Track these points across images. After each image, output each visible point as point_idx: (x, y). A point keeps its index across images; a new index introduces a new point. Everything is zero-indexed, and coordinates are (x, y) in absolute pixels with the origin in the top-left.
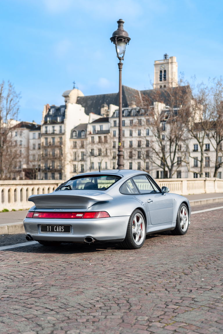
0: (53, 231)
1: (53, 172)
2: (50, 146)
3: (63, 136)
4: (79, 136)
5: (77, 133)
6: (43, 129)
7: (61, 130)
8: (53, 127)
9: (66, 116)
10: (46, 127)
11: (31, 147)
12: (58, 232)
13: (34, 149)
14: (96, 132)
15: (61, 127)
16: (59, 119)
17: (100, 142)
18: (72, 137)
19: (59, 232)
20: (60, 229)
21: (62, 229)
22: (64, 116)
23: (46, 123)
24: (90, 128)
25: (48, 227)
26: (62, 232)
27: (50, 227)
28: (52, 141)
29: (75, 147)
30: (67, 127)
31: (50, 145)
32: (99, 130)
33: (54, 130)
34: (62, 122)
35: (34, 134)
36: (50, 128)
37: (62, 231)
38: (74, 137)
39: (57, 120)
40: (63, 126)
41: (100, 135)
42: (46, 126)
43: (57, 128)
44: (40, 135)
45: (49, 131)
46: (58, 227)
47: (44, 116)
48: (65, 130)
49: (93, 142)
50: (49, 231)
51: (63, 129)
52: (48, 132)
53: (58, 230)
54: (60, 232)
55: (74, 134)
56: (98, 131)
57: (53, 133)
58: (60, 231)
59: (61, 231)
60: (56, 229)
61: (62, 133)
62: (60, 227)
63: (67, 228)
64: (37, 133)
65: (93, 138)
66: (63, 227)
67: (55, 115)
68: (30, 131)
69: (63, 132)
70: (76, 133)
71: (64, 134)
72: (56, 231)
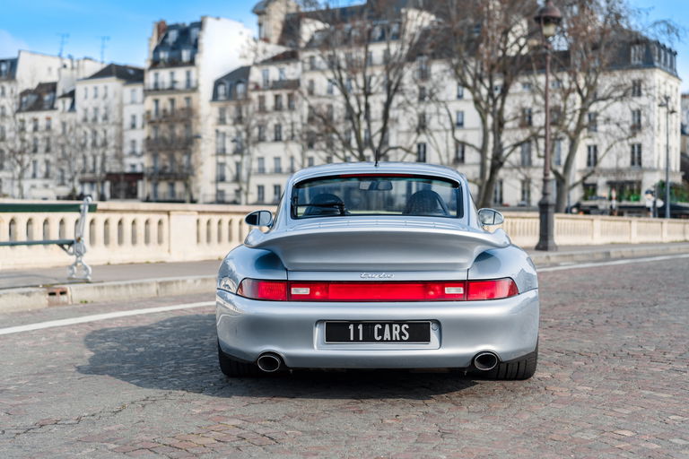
0: (369, 338)
1: (171, 181)
2: (164, 120)
3: (193, 96)
4: (231, 95)
5: (228, 86)
6: (150, 78)
7: (188, 81)
8: (172, 74)
9: (200, 48)
10: (156, 75)
11: (127, 122)
12: (387, 341)
13: (133, 126)
14: (270, 84)
15: (188, 74)
16: (185, 55)
17: (278, 108)
18: (215, 97)
19: (392, 341)
20: (396, 333)
21: (401, 334)
22: (195, 46)
23: (155, 64)
24: (256, 75)
25: (351, 327)
26: (401, 340)
27: (360, 327)
28: (169, 107)
29: (222, 121)
30: (201, 73)
31: (164, 117)
32: (277, 78)
33: (174, 82)
34: (192, 62)
35: (133, 91)
36: (165, 76)
37: (403, 337)
38: (221, 98)
39: (180, 56)
40: (193, 70)
41: (277, 92)
42: (156, 71)
43: (180, 74)
44: (147, 92)
45: (163, 83)
46: (387, 327)
47: (153, 48)
48: (197, 81)
49: (262, 110)
50: (356, 339)
51: (193, 77)
52: (160, 87)
53: (387, 335)
54: (396, 341)
55: (221, 90)
56: (274, 82)
57: (172, 89)
58: (394, 339)
59: (398, 339)
60: (381, 332)
61: (191, 88)
62: (394, 326)
63: (419, 331)
64: (139, 89)
65: (262, 99)
66: (407, 327)
67: (177, 47)
68: (125, 85)
69: (193, 84)
70: (225, 89)
71: (195, 89)
72: (382, 340)
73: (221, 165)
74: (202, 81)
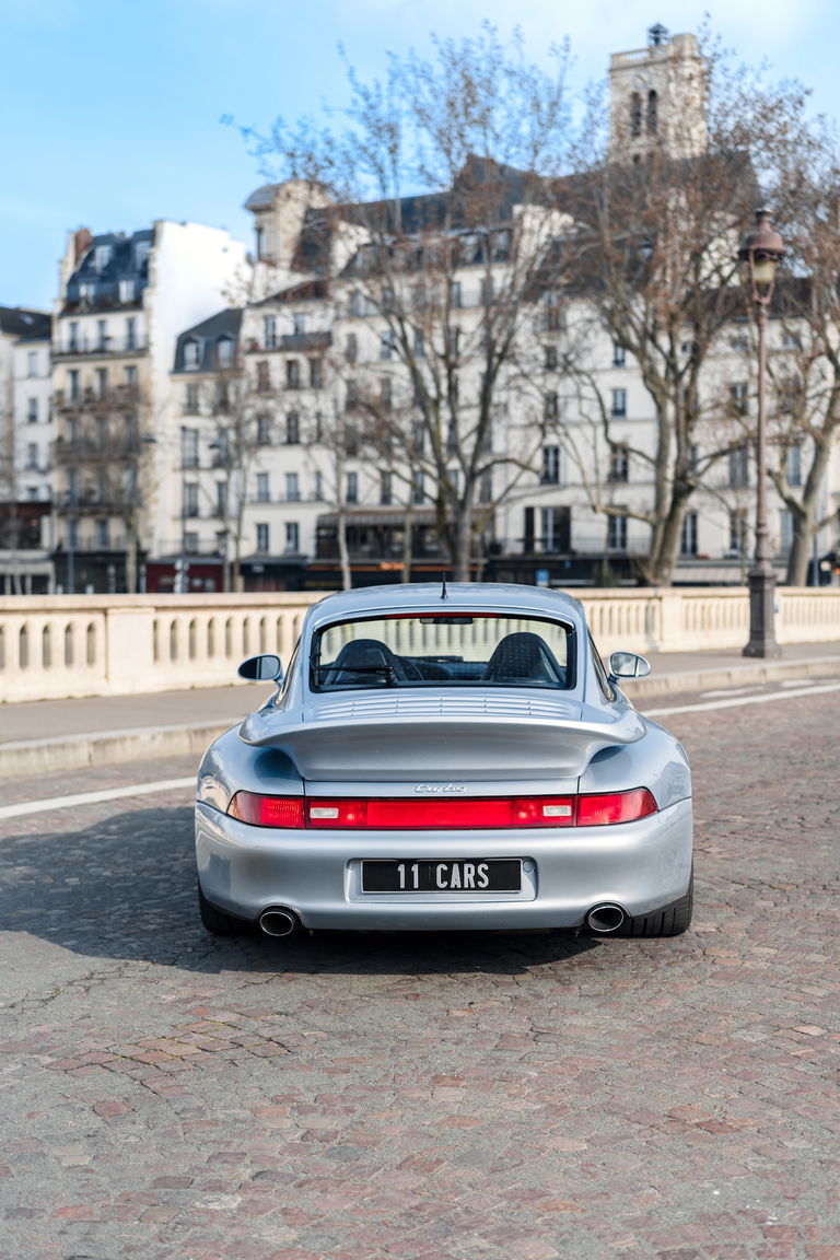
0: (428, 884)
1: (101, 517)
2: (87, 407)
3: (140, 363)
4: (207, 362)
5: (202, 346)
6: (62, 333)
7: (131, 336)
8: (102, 324)
9: (152, 277)
10: (74, 326)
11: (22, 411)
12: (456, 888)
13: (33, 418)
14: (279, 342)
15: (131, 324)
16: (126, 290)
17: (293, 384)
18: (179, 365)
19: (463, 888)
20: (469, 877)
21: (477, 878)
22: (143, 275)
23: (72, 306)
24: (252, 328)
25: (401, 869)
26: (477, 888)
27: (415, 868)
28: (96, 384)
29: (191, 408)
30: (154, 322)
31: (88, 401)
32: (290, 331)
33: (105, 339)
34: (137, 303)
35: (32, 354)
36: (88, 327)
37: (480, 883)
38: (191, 366)
39: (116, 293)
40: (140, 317)
41: (291, 356)
42: (74, 319)
43: (116, 325)
44: (56, 358)
45: (86, 340)
46: (456, 868)
47: (67, 277)
48: (147, 337)
49: (264, 385)
50: (409, 887)
51: (140, 330)
52: (81, 347)
53: (455, 881)
54: (469, 888)
55: (191, 352)
56: (285, 337)
57: (101, 351)
58: (466, 886)
59: (473, 886)
60: (447, 876)
61: (137, 349)
62: (466, 867)
63: (504, 873)
64: (42, 351)
65: (263, 367)
66: (486, 867)
67: (110, 275)
68: (17, 344)
69: (140, 343)
70: (197, 350)
71: (143, 352)
72: (448, 888)
73: (191, 488)
74: (154, 338)
